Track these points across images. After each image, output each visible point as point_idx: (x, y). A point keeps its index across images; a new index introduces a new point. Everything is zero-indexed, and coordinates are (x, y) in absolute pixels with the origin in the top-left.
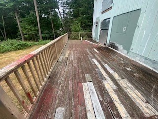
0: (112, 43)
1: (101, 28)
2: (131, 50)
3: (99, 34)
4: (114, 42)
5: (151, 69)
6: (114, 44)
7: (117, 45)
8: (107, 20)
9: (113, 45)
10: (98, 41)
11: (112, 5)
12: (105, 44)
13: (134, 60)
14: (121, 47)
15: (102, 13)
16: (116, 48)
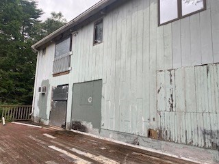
0: (76, 122)
1: (53, 98)
2: (102, 127)
3: (49, 108)
4: (78, 120)
5: (125, 144)
6: (79, 122)
7: (84, 123)
8: (64, 87)
9: (77, 126)
10: (47, 123)
11: (70, 69)
12: (64, 126)
13: (108, 140)
14: (89, 126)
15: (55, 75)
16: (84, 129)
